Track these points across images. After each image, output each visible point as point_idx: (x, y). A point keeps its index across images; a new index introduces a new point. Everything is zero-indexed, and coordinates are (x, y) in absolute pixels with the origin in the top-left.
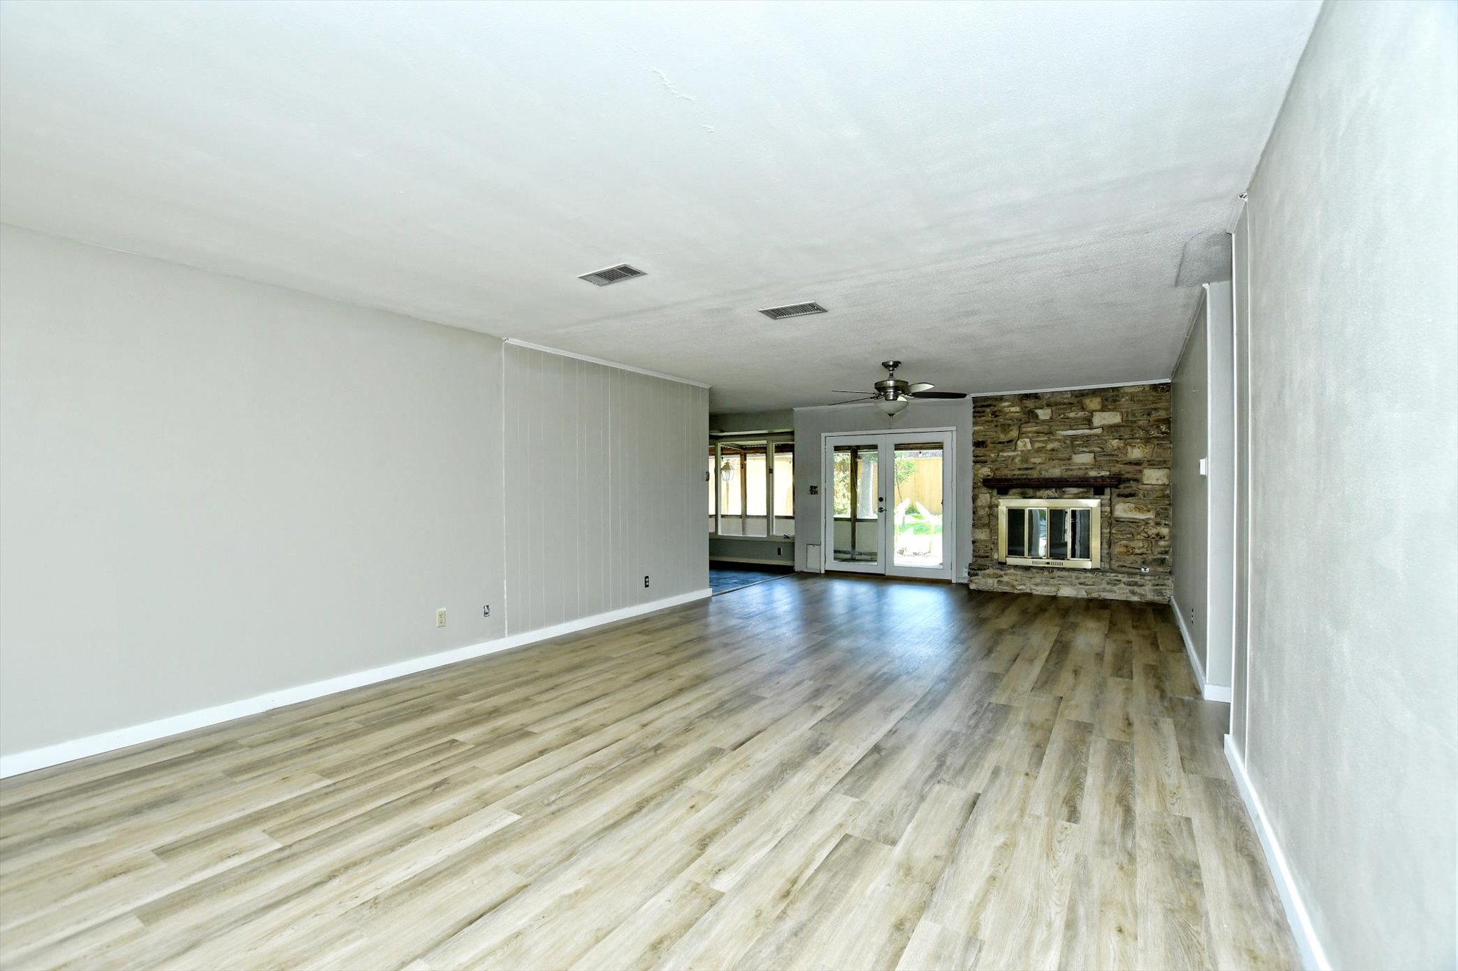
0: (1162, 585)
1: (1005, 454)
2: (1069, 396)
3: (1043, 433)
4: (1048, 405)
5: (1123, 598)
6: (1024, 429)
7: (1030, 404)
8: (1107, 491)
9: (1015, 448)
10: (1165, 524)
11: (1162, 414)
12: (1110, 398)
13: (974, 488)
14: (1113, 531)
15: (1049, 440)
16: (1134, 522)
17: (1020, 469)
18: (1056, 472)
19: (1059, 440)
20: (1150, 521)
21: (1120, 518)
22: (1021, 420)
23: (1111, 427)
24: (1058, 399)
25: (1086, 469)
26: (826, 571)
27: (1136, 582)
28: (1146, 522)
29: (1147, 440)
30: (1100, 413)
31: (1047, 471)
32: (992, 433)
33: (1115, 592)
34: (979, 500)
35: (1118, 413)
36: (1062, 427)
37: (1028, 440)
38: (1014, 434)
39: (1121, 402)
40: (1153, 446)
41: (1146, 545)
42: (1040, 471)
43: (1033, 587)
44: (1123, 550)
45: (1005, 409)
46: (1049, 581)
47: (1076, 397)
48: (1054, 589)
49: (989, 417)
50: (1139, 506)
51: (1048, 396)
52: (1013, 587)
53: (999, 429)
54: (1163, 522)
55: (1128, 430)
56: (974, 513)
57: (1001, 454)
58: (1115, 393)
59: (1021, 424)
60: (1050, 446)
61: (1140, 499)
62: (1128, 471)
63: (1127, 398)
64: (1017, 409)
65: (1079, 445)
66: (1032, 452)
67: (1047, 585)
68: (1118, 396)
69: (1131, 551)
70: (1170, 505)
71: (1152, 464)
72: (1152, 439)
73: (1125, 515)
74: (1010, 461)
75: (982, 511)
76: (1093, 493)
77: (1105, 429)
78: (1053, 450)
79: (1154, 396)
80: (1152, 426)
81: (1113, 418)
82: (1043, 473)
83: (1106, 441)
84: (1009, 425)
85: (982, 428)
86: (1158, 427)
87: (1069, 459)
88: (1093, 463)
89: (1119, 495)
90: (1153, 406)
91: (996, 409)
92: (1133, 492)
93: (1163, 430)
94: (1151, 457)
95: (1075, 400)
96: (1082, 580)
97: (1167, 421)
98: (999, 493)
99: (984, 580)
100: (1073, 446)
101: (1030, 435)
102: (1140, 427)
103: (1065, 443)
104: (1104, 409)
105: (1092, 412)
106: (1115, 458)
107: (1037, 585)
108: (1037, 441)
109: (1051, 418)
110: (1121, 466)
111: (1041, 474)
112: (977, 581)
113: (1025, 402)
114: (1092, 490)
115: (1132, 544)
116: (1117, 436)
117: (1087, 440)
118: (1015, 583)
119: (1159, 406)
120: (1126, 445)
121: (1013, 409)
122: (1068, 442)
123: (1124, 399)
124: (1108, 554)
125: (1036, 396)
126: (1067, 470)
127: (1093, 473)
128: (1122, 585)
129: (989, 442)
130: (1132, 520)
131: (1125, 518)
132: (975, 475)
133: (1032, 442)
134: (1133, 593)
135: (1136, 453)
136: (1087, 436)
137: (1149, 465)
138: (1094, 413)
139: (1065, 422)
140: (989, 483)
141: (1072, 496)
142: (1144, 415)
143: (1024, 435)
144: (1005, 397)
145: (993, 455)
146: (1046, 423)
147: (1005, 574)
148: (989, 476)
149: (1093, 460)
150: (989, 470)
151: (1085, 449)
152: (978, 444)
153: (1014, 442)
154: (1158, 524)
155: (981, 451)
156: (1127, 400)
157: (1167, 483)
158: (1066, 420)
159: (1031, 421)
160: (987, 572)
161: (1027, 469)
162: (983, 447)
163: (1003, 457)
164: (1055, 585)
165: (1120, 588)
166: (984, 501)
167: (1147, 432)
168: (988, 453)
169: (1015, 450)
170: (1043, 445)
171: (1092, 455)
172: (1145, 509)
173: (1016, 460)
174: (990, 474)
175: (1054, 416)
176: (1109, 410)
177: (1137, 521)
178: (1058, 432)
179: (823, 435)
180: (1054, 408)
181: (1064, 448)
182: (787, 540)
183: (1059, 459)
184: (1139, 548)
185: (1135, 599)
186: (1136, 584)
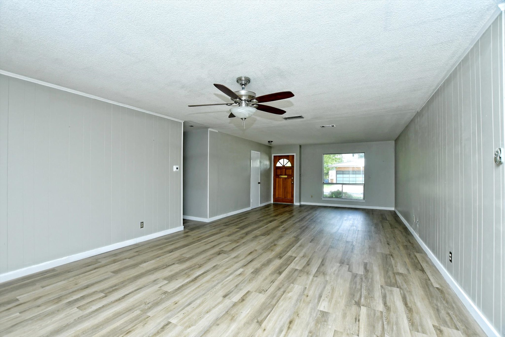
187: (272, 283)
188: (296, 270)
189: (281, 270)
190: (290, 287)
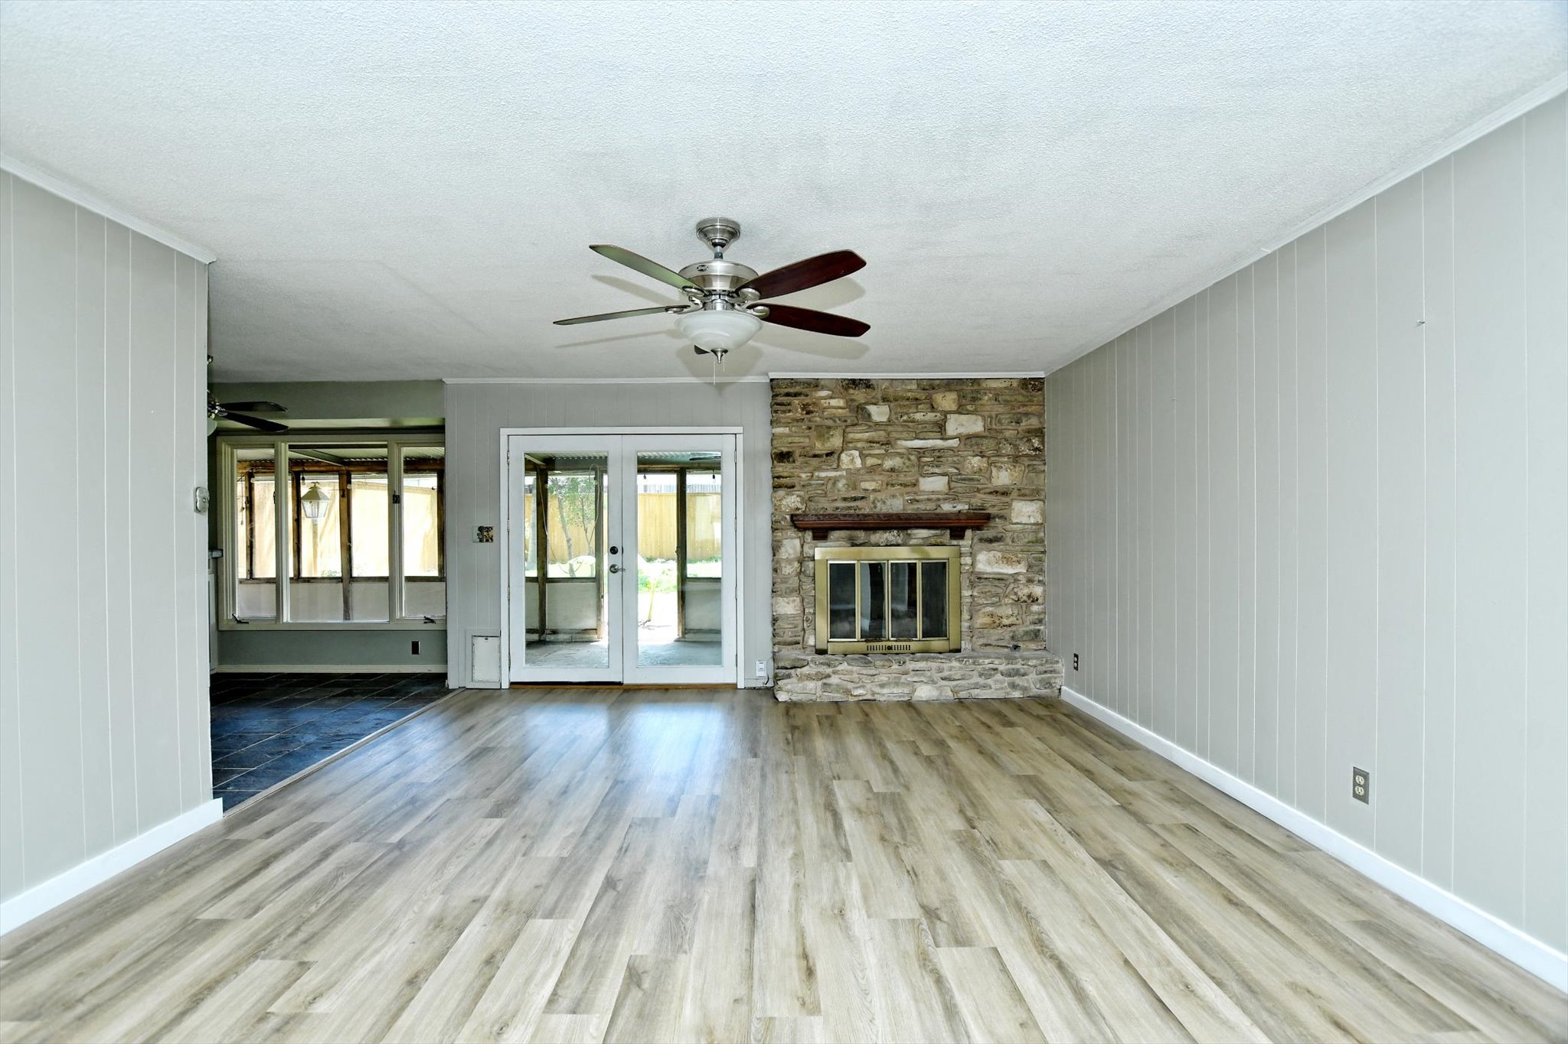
0: (1051, 672)
1: (823, 474)
2: (914, 387)
3: (878, 443)
4: (885, 400)
5: (1001, 695)
6: (851, 436)
7: (859, 395)
8: (969, 533)
9: (838, 466)
10: (1039, 581)
11: (1034, 422)
12: (968, 393)
13: (774, 530)
14: (975, 594)
15: (887, 454)
16: (1000, 579)
17: (845, 499)
18: (896, 504)
19: (901, 455)
20: (1021, 577)
21: (984, 573)
22: (846, 421)
23: (969, 437)
24: (899, 389)
25: (939, 500)
26: (512, 684)
27: (1018, 670)
28: (1015, 578)
29: (1016, 459)
30: (957, 415)
31: (884, 503)
32: (802, 440)
33: (991, 688)
34: (783, 549)
35: (980, 418)
36: (905, 435)
37: (856, 453)
38: (836, 442)
39: (984, 402)
40: (1023, 468)
41: (1016, 612)
42: (873, 502)
43: (877, 690)
44: (987, 620)
45: (823, 401)
46: (900, 678)
47: (924, 389)
48: (906, 690)
49: (799, 414)
50: (1007, 555)
51: (886, 384)
52: (848, 692)
53: (813, 433)
54: (1037, 577)
55: (991, 443)
56: (775, 570)
57: (816, 474)
58: (976, 387)
59: (847, 426)
60: (888, 464)
61: (1008, 544)
62: (992, 503)
63: (991, 395)
64: (841, 403)
65: (928, 464)
66: (862, 472)
67: (897, 684)
68: (978, 392)
69: (998, 622)
70: (1044, 552)
71: (1023, 495)
72: (1022, 458)
73: (989, 569)
74: (830, 485)
75: (789, 567)
76: (949, 536)
77: (962, 438)
78: (892, 470)
79: (1023, 396)
80: (1021, 439)
81: (973, 425)
82: (879, 505)
83: (965, 458)
84: (829, 428)
85: (786, 430)
86: (1029, 440)
87: (915, 485)
88: (947, 491)
89: (981, 540)
90: (1021, 410)
91: (807, 400)
92: (999, 535)
93: (1036, 445)
94: (1021, 484)
95: (922, 395)
96: (946, 674)
97: (1040, 432)
98: (815, 538)
99: (800, 685)
100: (920, 466)
101: (859, 445)
102: (1006, 440)
103: (909, 459)
104: (960, 410)
105: (945, 413)
106: (974, 484)
107: (882, 686)
108: (870, 455)
109: (889, 420)
110: (984, 496)
111: (875, 507)
112: (789, 687)
113: (851, 391)
114: (948, 531)
115: (1001, 611)
116: (977, 451)
117: (938, 455)
118: (850, 686)
119: (1030, 409)
120: (990, 465)
121: (834, 402)
122: (913, 458)
123: (986, 398)
124: (970, 627)
125: (867, 384)
126: (913, 501)
127: (947, 507)
128: (999, 676)
129: (797, 454)
130: (999, 576)
131: (989, 574)
132: (776, 508)
133: (863, 456)
134: (1014, 686)
135: (1003, 477)
136: (939, 450)
137: (1019, 496)
138: (948, 416)
139: (909, 427)
140: (797, 522)
141: (921, 541)
142: (1012, 422)
143: (850, 445)
144: (822, 383)
145: (803, 476)
146: (883, 428)
147: (834, 673)
148: (798, 509)
149: (947, 487)
150: (799, 499)
151: (937, 470)
152: (782, 457)
153: (836, 456)
154: (1030, 581)
155: (783, 468)
156: (990, 399)
157: (1040, 521)
158: (910, 424)
159: (860, 422)
160: (806, 670)
161: (855, 499)
162: (789, 462)
163: (819, 478)
164: (908, 684)
165: (997, 681)
166: (791, 551)
167: (1016, 447)
168: (796, 472)
169: (838, 468)
170: (880, 462)
171: (946, 479)
172: (1015, 559)
173: (840, 485)
174: (799, 506)
175: (893, 417)
176: (969, 413)
177: (1004, 577)
178: (899, 442)
179: (504, 432)
180: (892, 405)
181: (908, 467)
182: (430, 627)
183: (901, 485)
184: (1008, 617)
185: (1016, 694)
186: (1017, 673)
187: (625, 845)
188: (549, 915)
189: (611, 895)
190: (570, 848)
